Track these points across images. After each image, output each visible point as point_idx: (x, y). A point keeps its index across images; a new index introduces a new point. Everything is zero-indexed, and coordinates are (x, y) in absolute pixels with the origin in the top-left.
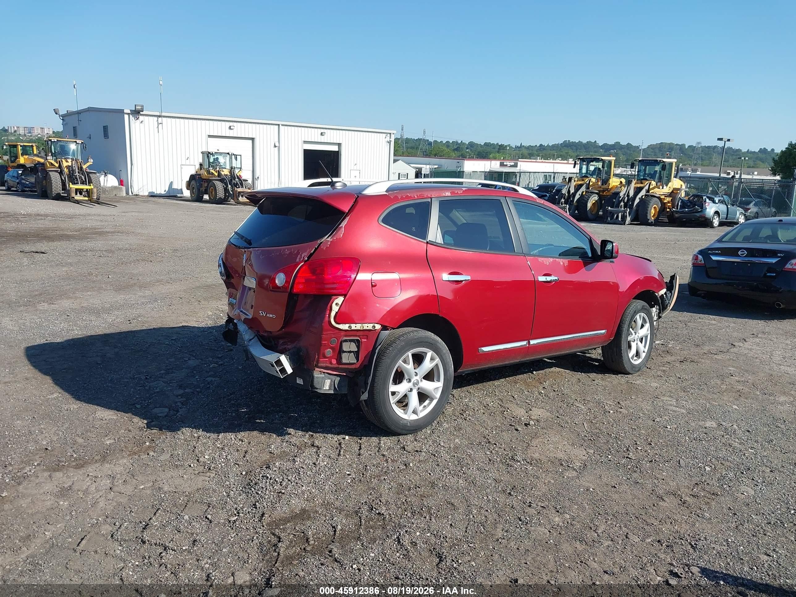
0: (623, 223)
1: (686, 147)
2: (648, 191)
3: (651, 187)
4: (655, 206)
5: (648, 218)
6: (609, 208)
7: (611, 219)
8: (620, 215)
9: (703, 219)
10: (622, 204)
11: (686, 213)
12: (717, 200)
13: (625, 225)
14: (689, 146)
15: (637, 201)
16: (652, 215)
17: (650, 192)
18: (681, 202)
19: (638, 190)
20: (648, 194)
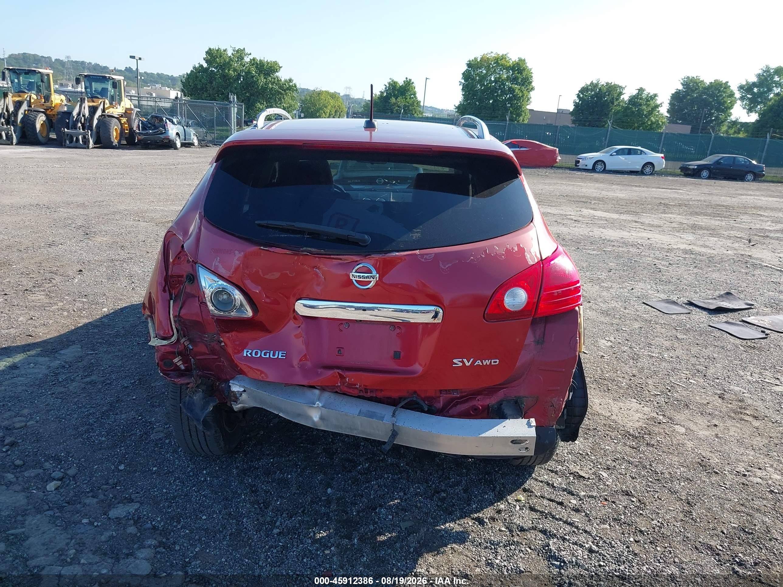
0: (86, 146)
1: (53, 60)
2: (104, 111)
3: (106, 106)
4: (116, 127)
5: (112, 140)
6: (66, 130)
7: (71, 142)
8: (80, 137)
9: (167, 141)
10: (80, 125)
11: (150, 134)
12: (175, 120)
13: (88, 148)
14: (56, 60)
15: (95, 122)
16: (115, 137)
17: (106, 111)
18: (142, 123)
19: (93, 110)
20: (104, 114)
